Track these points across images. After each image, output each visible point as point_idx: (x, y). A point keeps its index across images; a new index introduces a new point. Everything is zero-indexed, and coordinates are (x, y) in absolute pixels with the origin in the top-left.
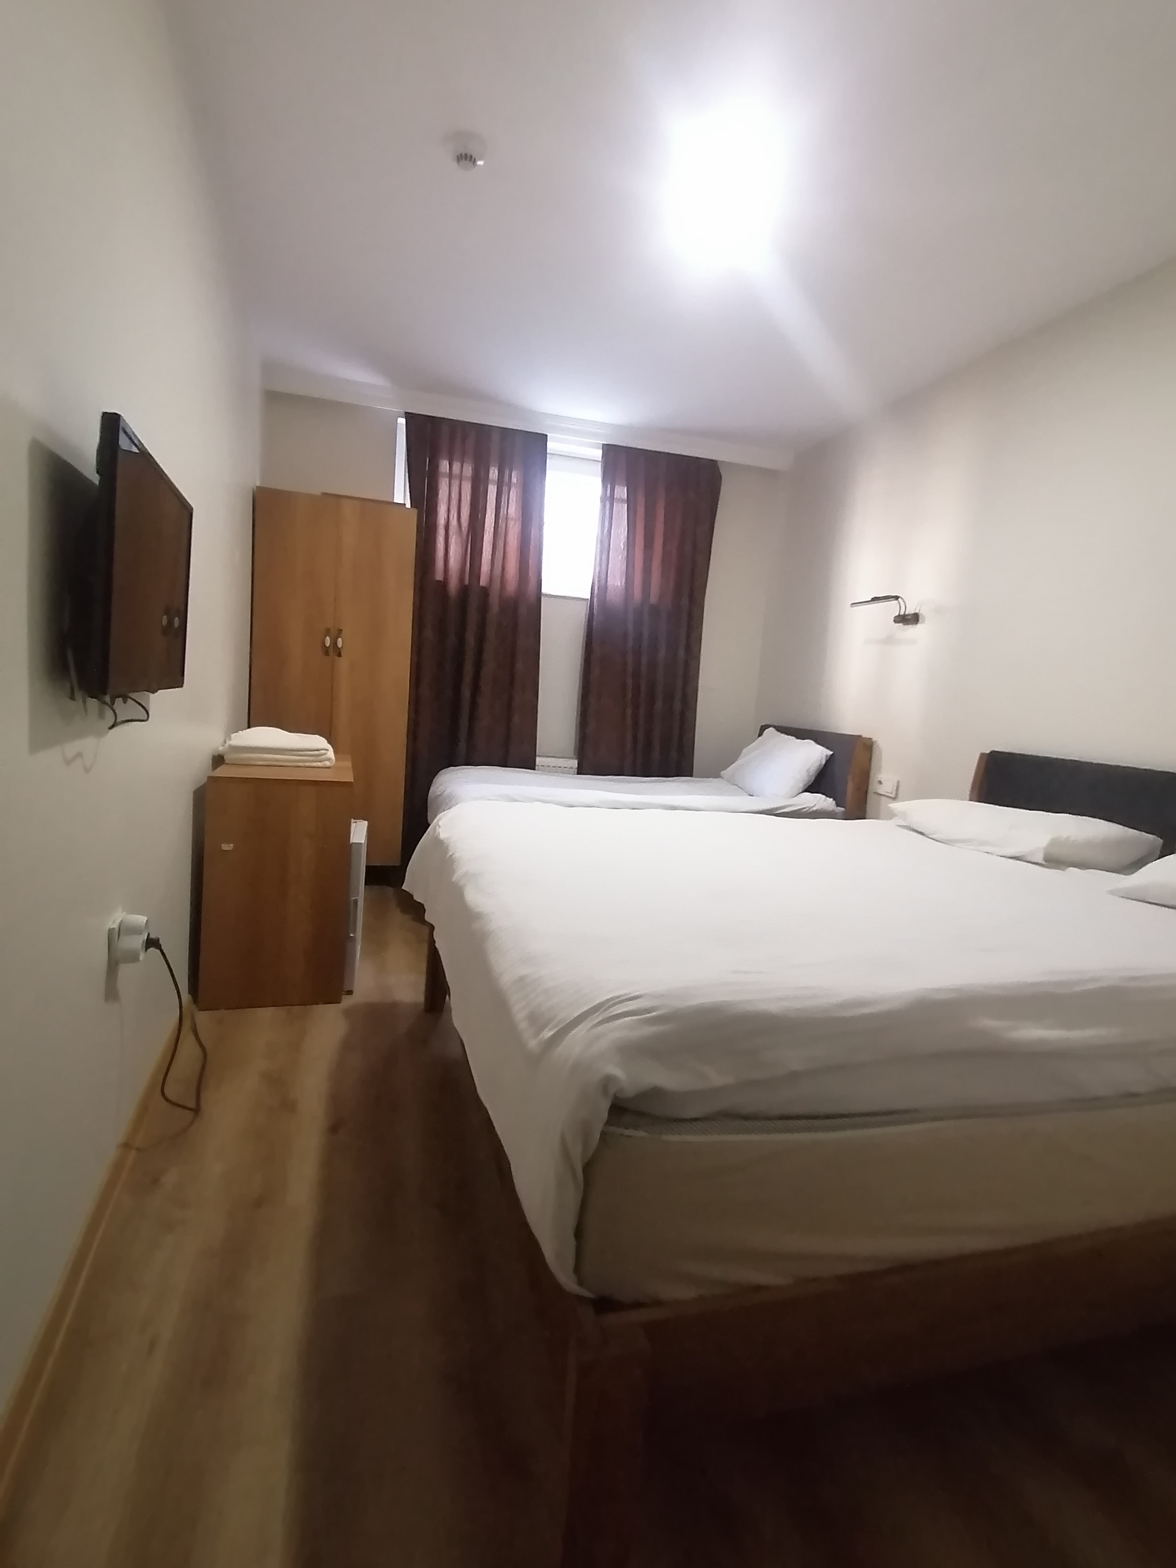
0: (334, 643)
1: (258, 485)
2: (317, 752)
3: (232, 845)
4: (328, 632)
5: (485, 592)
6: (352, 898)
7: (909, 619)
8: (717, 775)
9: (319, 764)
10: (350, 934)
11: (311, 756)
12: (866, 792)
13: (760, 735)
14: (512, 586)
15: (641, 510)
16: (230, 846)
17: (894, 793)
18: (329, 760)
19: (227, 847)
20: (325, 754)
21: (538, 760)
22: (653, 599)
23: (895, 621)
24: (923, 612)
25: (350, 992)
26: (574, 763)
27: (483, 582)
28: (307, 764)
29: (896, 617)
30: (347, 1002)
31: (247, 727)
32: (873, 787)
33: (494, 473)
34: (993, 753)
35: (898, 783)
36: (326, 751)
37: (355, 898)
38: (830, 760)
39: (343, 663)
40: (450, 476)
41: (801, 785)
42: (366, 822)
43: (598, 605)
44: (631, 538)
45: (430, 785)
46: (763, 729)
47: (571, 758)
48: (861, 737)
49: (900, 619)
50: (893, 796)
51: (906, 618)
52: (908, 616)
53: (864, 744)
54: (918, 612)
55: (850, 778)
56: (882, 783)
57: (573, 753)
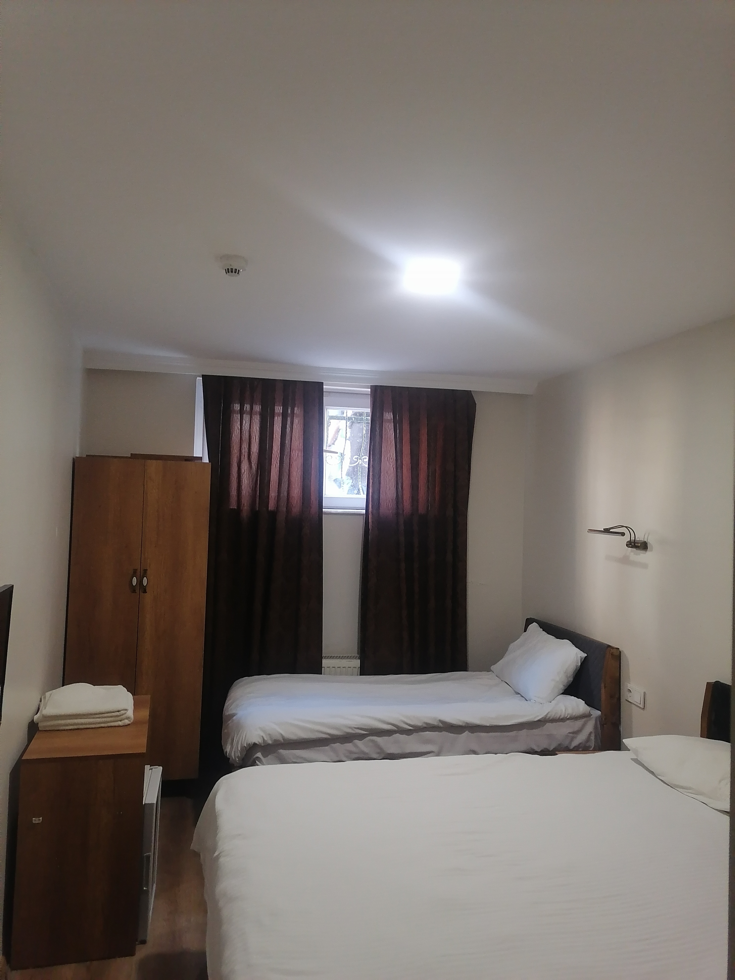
0: (140, 582)
1: (78, 456)
2: (118, 713)
3: (41, 818)
4: (135, 573)
5: (273, 515)
6: (145, 855)
7: (639, 546)
8: (489, 670)
9: (120, 723)
10: (143, 888)
11: (111, 717)
12: (619, 700)
13: (525, 631)
14: (296, 507)
15: (406, 438)
16: (39, 820)
17: (642, 704)
18: (128, 718)
19: (36, 820)
20: (125, 713)
21: (325, 662)
22: (422, 509)
23: (626, 545)
24: (651, 541)
25: (144, 942)
26: (357, 663)
27: (272, 506)
28: (109, 724)
29: (627, 542)
30: (142, 952)
31: (61, 685)
32: (625, 695)
33: (279, 409)
34: (717, 683)
35: (645, 694)
36: (126, 711)
37: (148, 854)
38: (584, 662)
39: (148, 598)
40: (242, 412)
41: (561, 687)
42: (161, 768)
43: (372, 522)
44: (399, 458)
45: (225, 704)
46: (529, 622)
47: (355, 658)
48: (609, 646)
49: (630, 544)
50: (642, 706)
51: (636, 545)
52: (638, 543)
53: (612, 654)
54: (646, 540)
55: (603, 685)
56: (631, 692)
57: (357, 653)
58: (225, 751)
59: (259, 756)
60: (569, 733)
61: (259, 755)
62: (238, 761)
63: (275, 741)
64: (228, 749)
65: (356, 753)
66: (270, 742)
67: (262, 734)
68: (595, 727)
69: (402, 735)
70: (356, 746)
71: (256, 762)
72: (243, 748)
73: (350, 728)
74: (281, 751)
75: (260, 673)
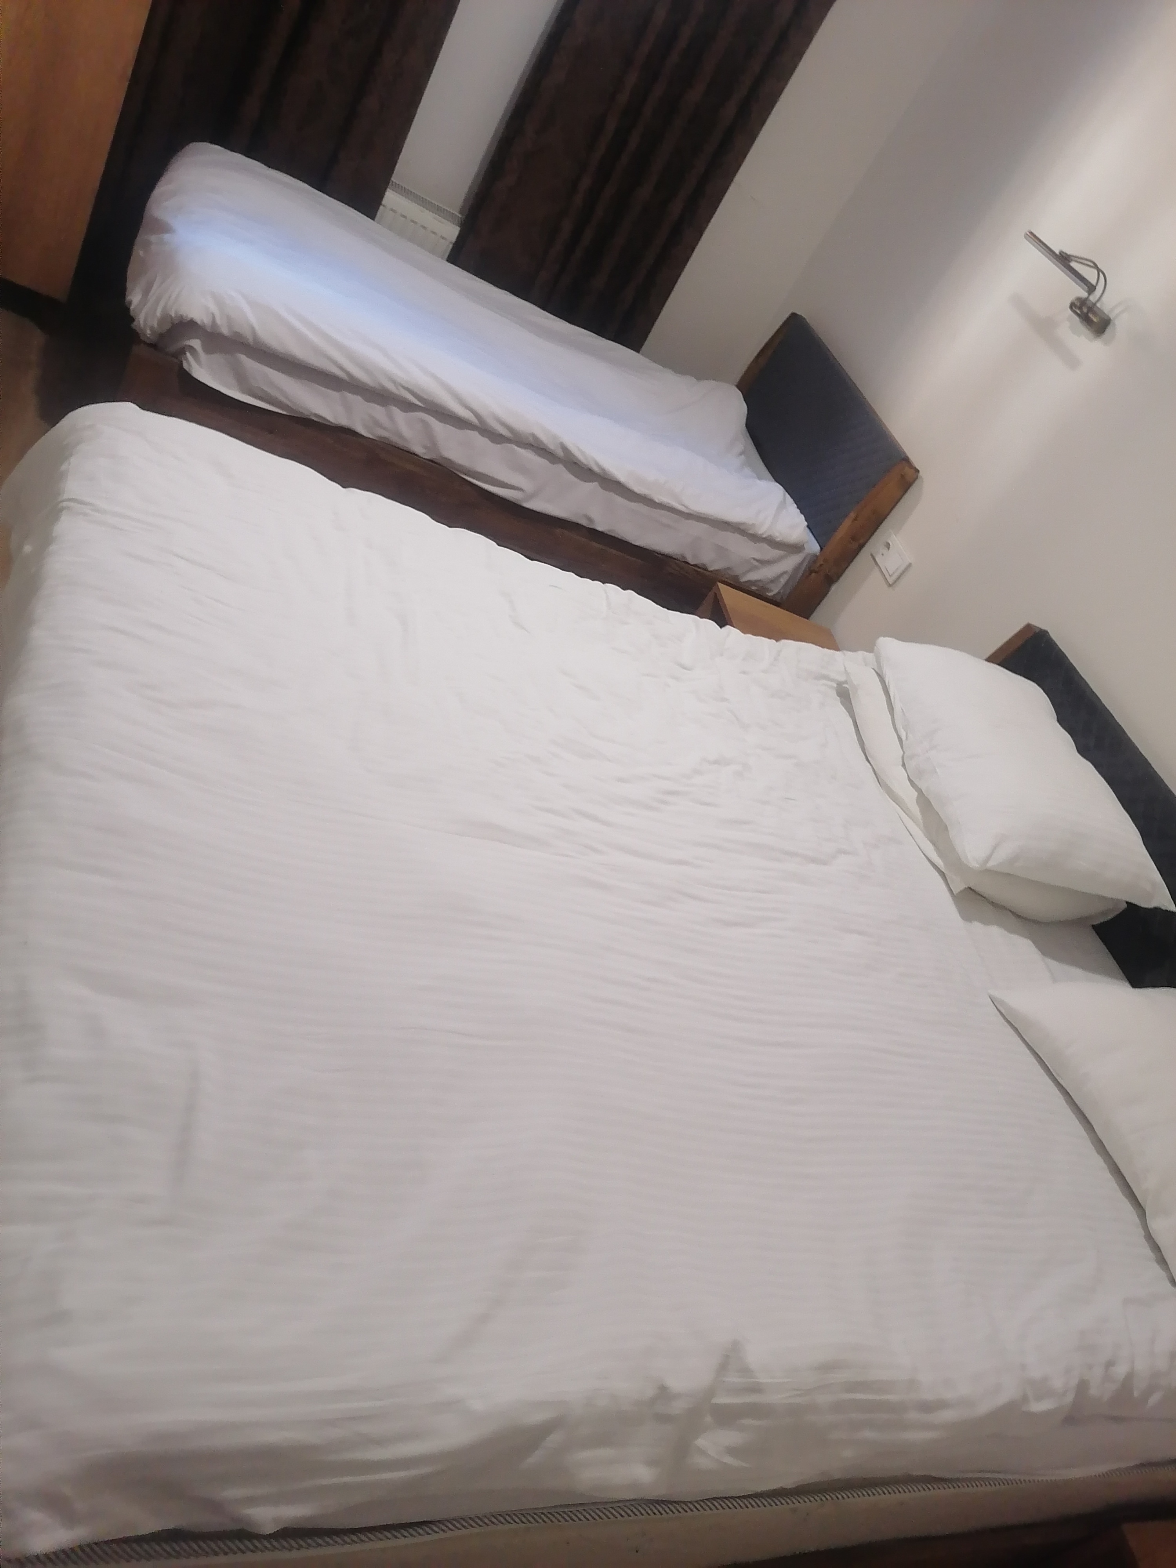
7: (1092, 321)
12: (861, 546)
17: (895, 577)
21: (390, 197)
23: (1072, 306)
24: (1121, 325)
26: (452, 232)
29: (1077, 300)
32: (874, 545)
34: (1043, 632)
35: (910, 565)
47: (449, 216)
48: (906, 460)
49: (1080, 308)
50: (891, 581)
51: (1091, 315)
52: (1095, 314)
53: (903, 476)
54: (1112, 316)
55: (852, 515)
56: (889, 549)
57: (458, 209)
58: (128, 298)
59: (195, 347)
60: (754, 559)
61: (196, 343)
62: (149, 334)
63: (237, 334)
64: (135, 298)
65: (385, 429)
66: (225, 331)
67: (213, 308)
68: (797, 569)
69: (480, 436)
70: (391, 418)
71: (185, 354)
72: (165, 317)
73: (394, 382)
74: (243, 358)
75: (249, 153)
